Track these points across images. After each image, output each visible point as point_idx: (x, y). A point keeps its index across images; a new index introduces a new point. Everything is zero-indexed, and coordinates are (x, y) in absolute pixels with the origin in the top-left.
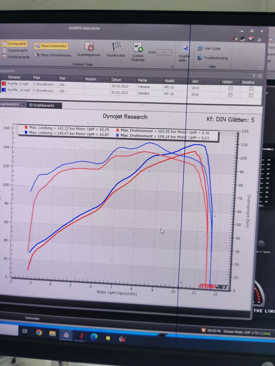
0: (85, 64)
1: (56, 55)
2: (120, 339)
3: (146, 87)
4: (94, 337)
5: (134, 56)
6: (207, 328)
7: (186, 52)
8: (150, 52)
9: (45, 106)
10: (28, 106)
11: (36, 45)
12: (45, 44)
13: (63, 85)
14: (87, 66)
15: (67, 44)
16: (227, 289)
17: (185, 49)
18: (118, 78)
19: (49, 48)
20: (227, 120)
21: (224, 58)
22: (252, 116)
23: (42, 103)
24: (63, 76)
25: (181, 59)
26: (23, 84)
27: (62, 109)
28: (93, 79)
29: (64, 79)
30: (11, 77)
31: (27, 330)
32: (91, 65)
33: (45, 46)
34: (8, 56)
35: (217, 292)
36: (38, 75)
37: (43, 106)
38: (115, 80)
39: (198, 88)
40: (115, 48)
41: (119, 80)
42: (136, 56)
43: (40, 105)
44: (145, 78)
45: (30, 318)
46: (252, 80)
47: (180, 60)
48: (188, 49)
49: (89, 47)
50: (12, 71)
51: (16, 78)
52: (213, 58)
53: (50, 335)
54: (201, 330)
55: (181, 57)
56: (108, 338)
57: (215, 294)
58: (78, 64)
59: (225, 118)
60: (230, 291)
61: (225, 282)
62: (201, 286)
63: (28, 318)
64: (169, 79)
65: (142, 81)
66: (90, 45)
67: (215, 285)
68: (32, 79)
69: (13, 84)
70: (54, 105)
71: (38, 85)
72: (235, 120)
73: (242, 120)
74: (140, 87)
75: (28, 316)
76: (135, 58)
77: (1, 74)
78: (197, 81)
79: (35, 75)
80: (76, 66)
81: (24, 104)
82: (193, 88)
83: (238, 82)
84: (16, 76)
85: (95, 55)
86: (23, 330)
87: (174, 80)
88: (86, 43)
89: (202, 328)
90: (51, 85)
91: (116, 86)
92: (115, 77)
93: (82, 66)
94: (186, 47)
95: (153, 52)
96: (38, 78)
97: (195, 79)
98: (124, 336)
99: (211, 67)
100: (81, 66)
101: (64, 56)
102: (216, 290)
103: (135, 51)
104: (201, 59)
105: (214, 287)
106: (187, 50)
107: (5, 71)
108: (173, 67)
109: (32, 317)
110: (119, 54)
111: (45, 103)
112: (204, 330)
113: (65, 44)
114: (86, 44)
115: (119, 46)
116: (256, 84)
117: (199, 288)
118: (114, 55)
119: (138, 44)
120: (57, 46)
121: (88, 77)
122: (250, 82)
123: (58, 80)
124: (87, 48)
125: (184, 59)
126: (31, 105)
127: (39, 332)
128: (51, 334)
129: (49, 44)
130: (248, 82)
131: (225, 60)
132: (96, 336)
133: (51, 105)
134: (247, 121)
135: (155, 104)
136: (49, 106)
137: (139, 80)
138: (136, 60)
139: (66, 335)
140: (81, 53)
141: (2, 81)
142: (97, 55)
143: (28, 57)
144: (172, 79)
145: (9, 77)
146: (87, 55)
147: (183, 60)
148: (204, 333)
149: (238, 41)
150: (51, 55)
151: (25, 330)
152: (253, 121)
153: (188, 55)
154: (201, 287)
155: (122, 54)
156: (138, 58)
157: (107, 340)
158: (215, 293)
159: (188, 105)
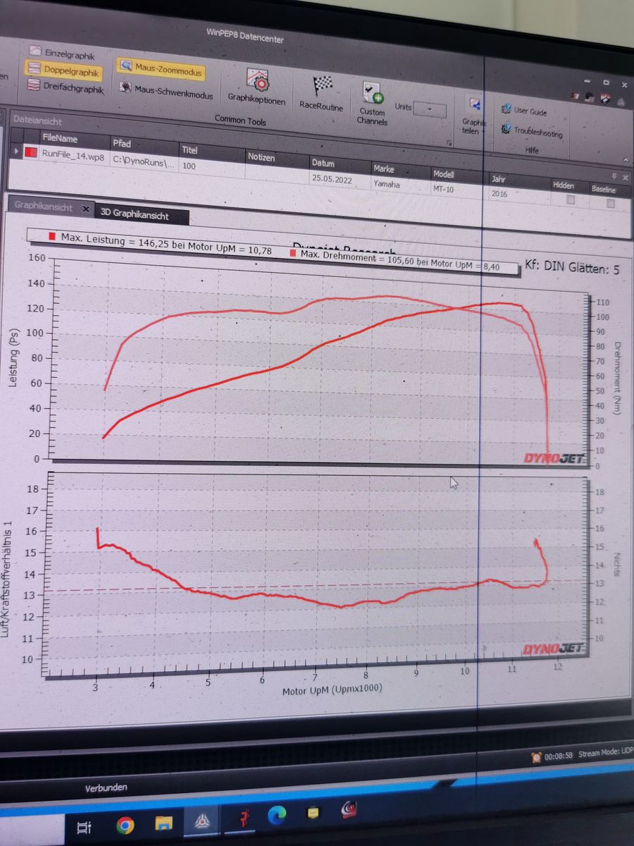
0: (247, 121)
1: (173, 93)
2: (343, 811)
3: (391, 185)
4: (277, 816)
5: (363, 111)
6: (544, 753)
7: (477, 115)
8: (400, 106)
9: (145, 216)
10: (98, 215)
11: (122, 62)
12: (145, 63)
13: (191, 166)
14: (252, 125)
15: (202, 69)
16: (582, 653)
17: (475, 106)
18: (328, 158)
19: (156, 74)
20: (566, 267)
21: (554, 134)
22: (616, 262)
23: (135, 209)
24: (192, 145)
25: (467, 126)
27: (188, 225)
28: (268, 158)
29: (194, 151)
30: (52, 138)
31: (90, 826)
32: (263, 123)
33: (146, 68)
34: (42, 84)
35: (562, 661)
36: (126, 138)
37: (138, 215)
38: (319, 163)
39: (505, 194)
40: (320, 88)
41: (331, 164)
42: (369, 112)
43: (132, 214)
44: (391, 164)
45: (101, 789)
46: (611, 185)
47: (465, 131)
48: (481, 106)
49: (258, 80)
50: (56, 122)
51: (65, 139)
52: (534, 132)
53: (157, 828)
54: (532, 758)
55: (467, 123)
56: (312, 813)
57: (558, 666)
58: (231, 119)
59: (562, 264)
60: (587, 655)
61: (578, 637)
62: (528, 650)
63: (93, 789)
64: (443, 169)
65: (382, 169)
66: (259, 75)
67: (558, 646)
68: (110, 147)
69: (58, 154)
70: (167, 215)
71: (125, 162)
72: (584, 268)
73: (596, 270)
74: (378, 183)
75: (94, 784)
76: (367, 117)
77: (24, 128)
78: (503, 180)
79: (118, 137)
80: (226, 123)
81: (86, 209)
82: (495, 193)
83: (584, 187)
84: (66, 136)
85: (272, 101)
86: (79, 825)
87: (453, 173)
88: (250, 71)
89: (532, 754)
90: (160, 164)
91: (322, 178)
92: (319, 157)
93: (240, 124)
94: (476, 103)
95: (406, 107)
96: (128, 144)
97: (498, 174)
98: (354, 800)
99: (531, 150)
100: (237, 124)
101: (196, 95)
102: (558, 658)
103: (366, 101)
104: (508, 132)
105: (555, 649)
106: (479, 108)
107: (34, 121)
108: (451, 144)
109: (104, 784)
110: (329, 105)
111: (143, 210)
112: (536, 758)
113: (196, 68)
114: (251, 73)
115: (329, 86)
116: (618, 195)
117: (524, 656)
118: (317, 106)
119: (372, 85)
120: (178, 71)
121: (257, 151)
122: (607, 190)
123: (179, 154)
124: (251, 82)
125: (473, 128)
126: (105, 211)
127: (126, 826)
128: (161, 826)
129: (156, 64)
130: (604, 189)
131: (557, 138)
132: (282, 812)
133: (161, 215)
134: (607, 271)
135: (414, 226)
136: (154, 216)
137: (376, 167)
138: (369, 121)
139: (202, 822)
140: (237, 93)
141: (25, 145)
142: (278, 102)
143: (100, 91)
144: (450, 169)
145: (45, 135)
146: (251, 99)
147: (471, 131)
148: (537, 765)
149: (580, 101)
150: (160, 91)
151: (85, 824)
152: (616, 272)
153: (481, 120)
154: (528, 653)
155: (335, 104)
156: (373, 117)
157: (310, 818)
158: (557, 663)
159: (484, 232)
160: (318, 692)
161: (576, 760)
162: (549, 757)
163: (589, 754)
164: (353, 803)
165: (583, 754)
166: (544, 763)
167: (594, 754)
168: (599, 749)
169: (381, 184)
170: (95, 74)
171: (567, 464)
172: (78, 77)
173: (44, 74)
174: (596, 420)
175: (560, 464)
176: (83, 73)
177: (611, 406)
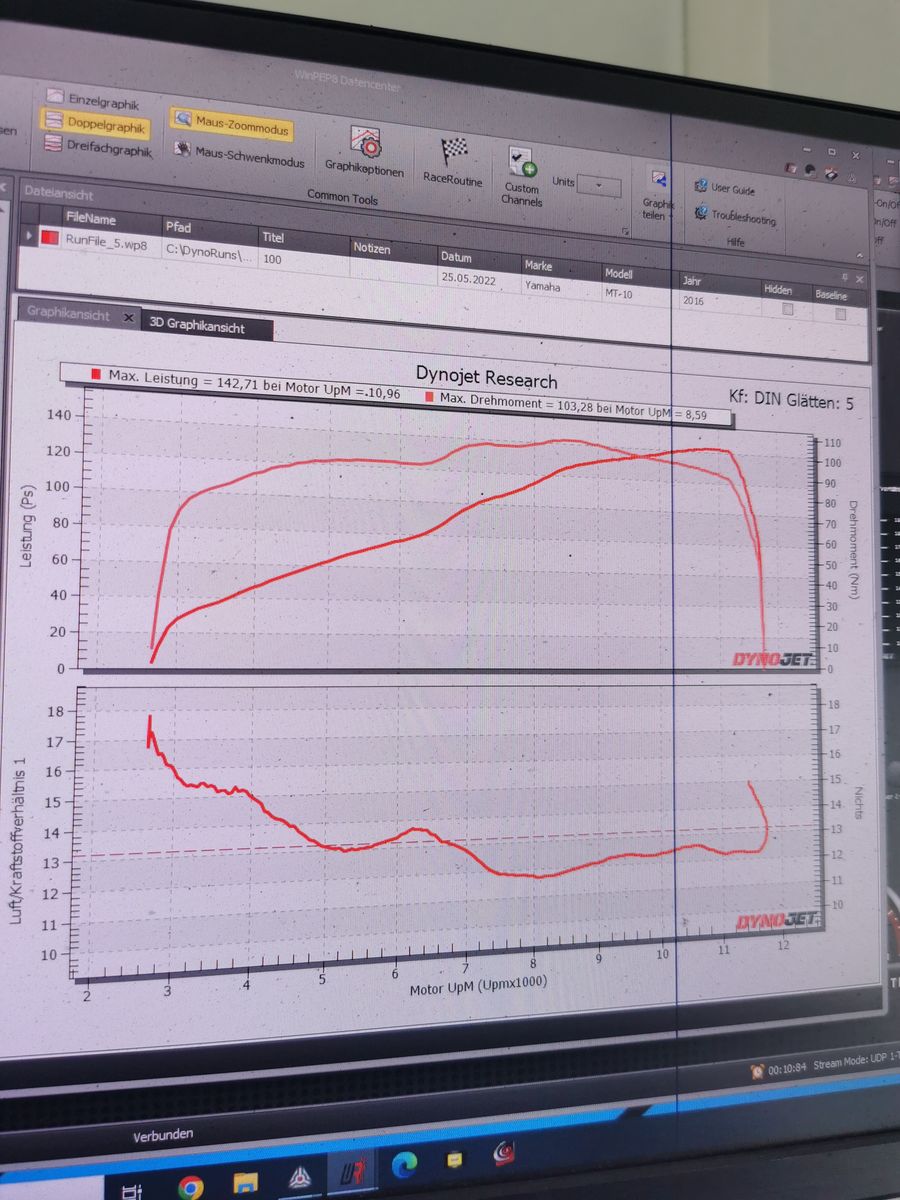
0: (352, 198)
1: (249, 158)
2: (496, 1156)
3: (549, 287)
4: (404, 1165)
5: (509, 187)
6: (768, 1065)
7: (664, 193)
8: (559, 181)
9: (212, 327)
10: (145, 326)
11: (178, 113)
12: (209, 115)
13: (276, 260)
14: (358, 204)
15: (288, 125)
16: (814, 925)
17: (659, 181)
18: (462, 251)
19: (224, 130)
20: (784, 400)
21: (765, 221)
22: (849, 393)
23: (198, 318)
24: (277, 230)
25: (649, 209)
26: (128, 245)
27: (272, 340)
28: (381, 250)
29: (279, 238)
30: (80, 218)
31: (140, 1191)
32: (373, 201)
33: (211, 123)
34: (65, 143)
35: (788, 937)
36: (184, 220)
37: (202, 326)
38: (451, 257)
39: (700, 302)
40: (451, 155)
41: (467, 258)
42: (518, 189)
43: (193, 324)
44: (548, 260)
45: (156, 1137)
46: (842, 290)
47: (646, 215)
49: (366, 142)
50: (84, 195)
51: (98, 220)
52: (738, 218)
53: (236, 1191)
54: (751, 1072)
55: (649, 204)
56: (452, 1160)
57: (784, 945)
58: (330, 196)
59: (777, 396)
60: (822, 929)
61: (810, 905)
62: (743, 923)
63: (144, 1138)
64: (618, 267)
65: (537, 266)
66: (367, 136)
67: (783, 916)
68: (162, 232)
69: (88, 240)
70: (242, 327)
71: (183, 253)
72: (806, 402)
73: (823, 404)
74: (530, 285)
75: (146, 1130)
76: (514, 195)
77: (39, 204)
78: (698, 282)
79: (173, 218)
80: (324, 201)
81: (129, 318)
82: (688, 300)
83: (805, 292)
84: (100, 215)
85: (386, 172)
86: (125, 1190)
87: (631, 272)
88: (355, 129)
89: (752, 1067)
90: (233, 256)
91: (455, 278)
92: (451, 249)
93: (342, 203)
94: (661, 177)
95: (569, 182)
96: (187, 228)
97: (691, 274)
99: (734, 242)
100: (338, 202)
101: (281, 162)
102: (784, 932)
103: (513, 174)
104: (704, 217)
105: (779, 921)
106: (664, 185)
107: (54, 194)
108: (627, 233)
109: (161, 1129)
110: (463, 178)
111: (209, 319)
112: (757, 1072)
113: (281, 125)
114: (356, 132)
115: (463, 152)
116: (851, 303)
117: (738, 931)
118: (447, 179)
119: (522, 151)
120: (256, 128)
121: (365, 240)
122: (835, 295)
123: (259, 242)
124: (357, 144)
125: (657, 211)
126: (155, 321)
127: (191, 1189)
128: (241, 1187)
129: (226, 117)
130: (832, 295)
131: (768, 225)
132: (412, 1160)
133: (235, 327)
134: (837, 405)
135: (580, 343)
136: (224, 328)
137: (528, 264)
138: (518, 201)
139: (300, 1179)
140: (338, 160)
141: (42, 228)
142: (393, 173)
143: (146, 153)
144: (627, 267)
145: (69, 214)
146: (357, 168)
147: (654, 216)
148: (758, 1082)
149: (796, 176)
150: (232, 155)
151: (133, 1189)
152: (850, 406)
153: (668, 200)
154: (744, 927)
155: (472, 177)
156: (522, 194)
157: (451, 1168)
158: (783, 941)
159: (674, 352)
160: (458, 989)
161: (811, 1073)
162: (774, 1071)
163: (828, 1065)
164: (509, 1144)
165: (819, 1065)
166: (767, 1079)
167: (834, 1064)
168: (841, 1056)
169: (536, 286)
170: (139, 129)
171: (789, 667)
172: (116, 134)
173: (67, 128)
174: (827, 607)
175: (780, 667)
176: (122, 128)
177: (846, 586)
